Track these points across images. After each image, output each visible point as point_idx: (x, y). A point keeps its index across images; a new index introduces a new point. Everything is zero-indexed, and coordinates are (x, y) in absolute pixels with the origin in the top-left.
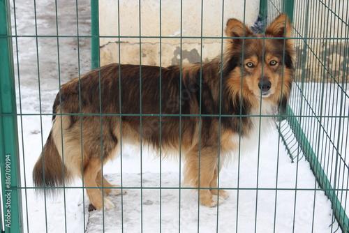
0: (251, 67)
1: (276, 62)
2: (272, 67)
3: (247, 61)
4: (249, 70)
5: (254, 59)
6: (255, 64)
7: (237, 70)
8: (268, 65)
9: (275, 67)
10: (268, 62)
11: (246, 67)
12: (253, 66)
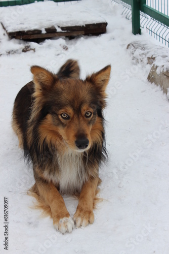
0: (64, 118)
1: (91, 113)
2: (87, 119)
3: (61, 111)
4: (63, 121)
5: (70, 111)
6: (71, 116)
7: (49, 117)
8: (83, 117)
9: (90, 119)
10: (84, 113)
11: (60, 117)
12: (68, 118)
